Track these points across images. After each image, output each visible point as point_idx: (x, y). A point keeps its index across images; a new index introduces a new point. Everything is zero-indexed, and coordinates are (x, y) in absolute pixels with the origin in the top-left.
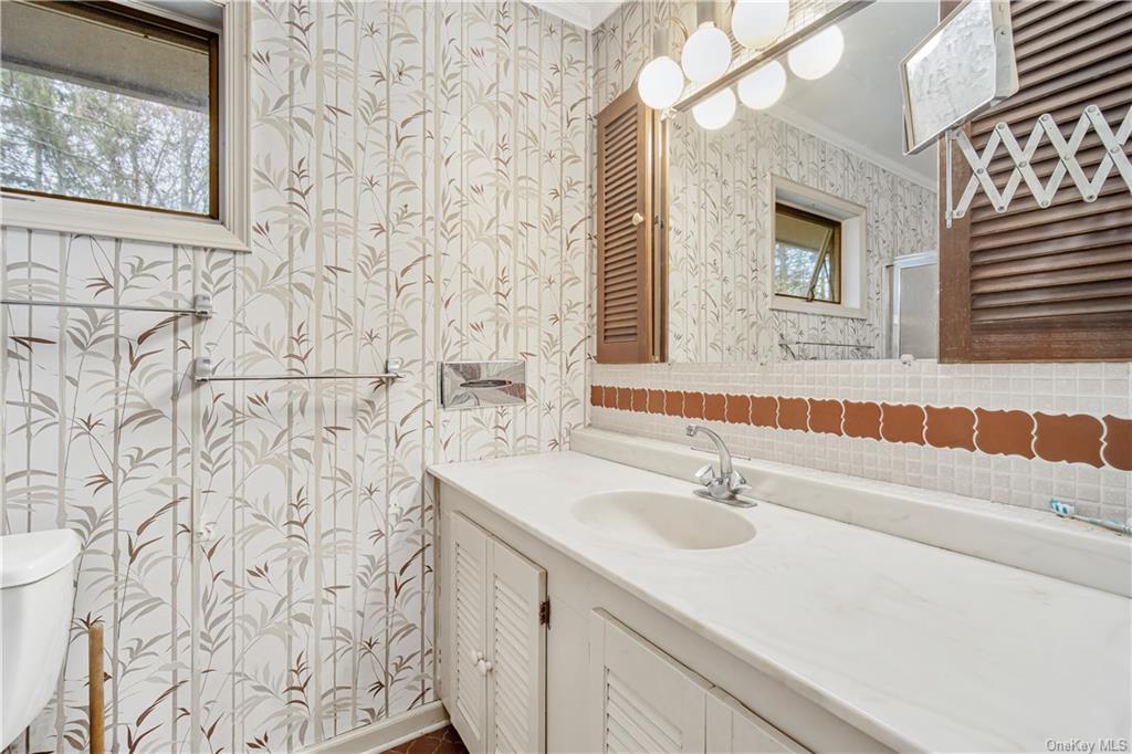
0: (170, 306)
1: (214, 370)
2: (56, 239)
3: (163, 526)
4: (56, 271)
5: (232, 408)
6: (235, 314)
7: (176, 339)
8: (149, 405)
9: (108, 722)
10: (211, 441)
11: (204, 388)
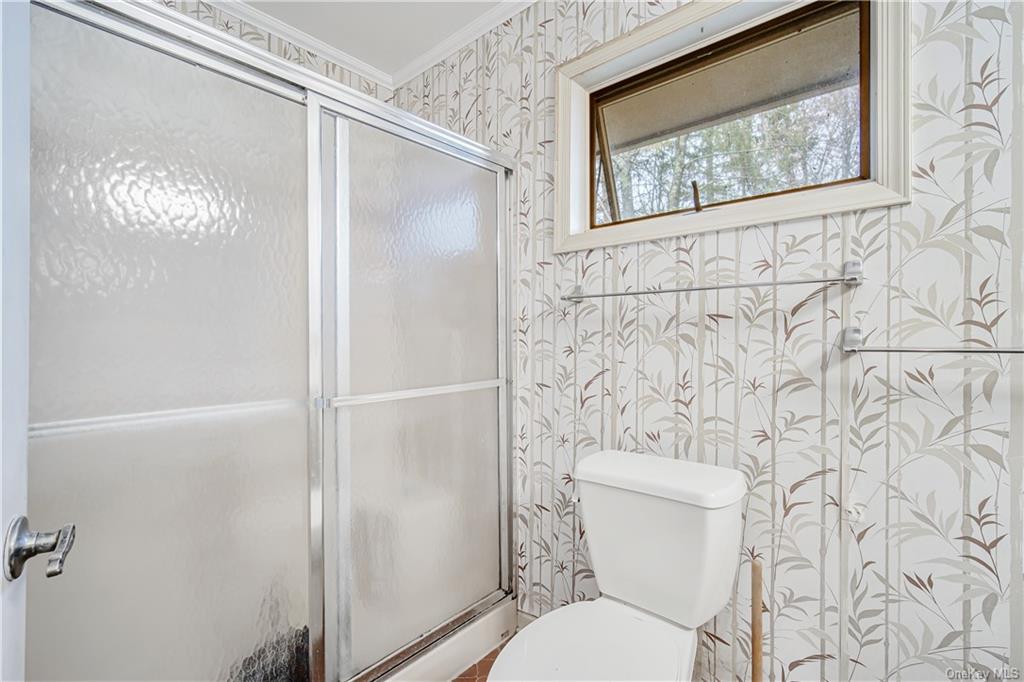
0: (820, 276)
1: (865, 340)
2: (733, 235)
3: (811, 491)
4: (732, 260)
5: (886, 383)
6: (890, 277)
7: (825, 309)
8: (800, 373)
9: (766, 649)
10: (862, 416)
11: (854, 359)
